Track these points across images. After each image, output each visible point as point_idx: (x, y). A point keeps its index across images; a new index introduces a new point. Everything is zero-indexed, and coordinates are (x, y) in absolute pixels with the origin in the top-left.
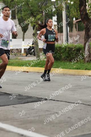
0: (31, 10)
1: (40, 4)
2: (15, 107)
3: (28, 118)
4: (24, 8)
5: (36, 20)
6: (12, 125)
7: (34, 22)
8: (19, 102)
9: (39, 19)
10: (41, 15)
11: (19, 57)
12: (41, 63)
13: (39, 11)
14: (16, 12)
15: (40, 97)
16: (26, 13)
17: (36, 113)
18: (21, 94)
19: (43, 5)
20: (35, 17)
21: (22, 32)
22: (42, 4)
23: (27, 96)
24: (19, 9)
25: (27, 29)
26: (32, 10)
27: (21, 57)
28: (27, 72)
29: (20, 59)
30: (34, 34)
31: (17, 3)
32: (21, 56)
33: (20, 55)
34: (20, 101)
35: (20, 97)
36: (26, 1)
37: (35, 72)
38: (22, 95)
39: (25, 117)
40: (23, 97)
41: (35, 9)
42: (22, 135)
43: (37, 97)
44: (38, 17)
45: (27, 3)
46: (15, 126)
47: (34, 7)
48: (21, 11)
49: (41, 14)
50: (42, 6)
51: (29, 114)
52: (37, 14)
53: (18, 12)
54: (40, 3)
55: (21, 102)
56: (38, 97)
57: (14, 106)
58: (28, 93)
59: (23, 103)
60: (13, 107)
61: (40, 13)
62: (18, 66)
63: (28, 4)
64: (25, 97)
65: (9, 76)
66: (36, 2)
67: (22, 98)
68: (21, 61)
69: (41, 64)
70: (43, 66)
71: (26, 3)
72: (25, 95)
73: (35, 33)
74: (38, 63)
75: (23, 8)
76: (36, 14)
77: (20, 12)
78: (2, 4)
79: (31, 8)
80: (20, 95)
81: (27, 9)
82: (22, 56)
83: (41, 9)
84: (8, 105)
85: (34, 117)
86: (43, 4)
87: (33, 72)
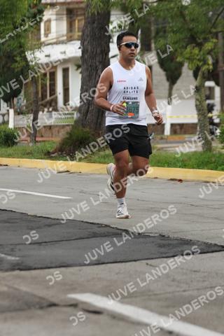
0: (191, 30)
1: (212, 15)
2: (151, 265)
3: (184, 291)
4: (174, 24)
5: (204, 54)
6: (145, 308)
7: (199, 60)
8: (161, 253)
9: (209, 52)
10: (215, 43)
11: (158, 143)
12: (213, 160)
13: (210, 32)
14: (153, 34)
15: (213, 242)
16: (179, 36)
17: (204, 281)
18: (165, 234)
19: (220, 17)
20: (200, 45)
21: (167, 84)
22: (216, 16)
23: (181, 239)
24: (160, 26)
25: (179, 75)
26: (193, 28)
27: (162, 143)
28: (180, 181)
29: (162, 148)
30: (196, 87)
31: (156, 11)
32: (162, 141)
33: (162, 138)
34: (163, 250)
35: (164, 242)
36: (178, 8)
37: (198, 181)
38: (169, 237)
39: (178, 289)
40: (170, 242)
41: (200, 26)
42: (170, 333)
43: (205, 243)
44: (208, 46)
45: (181, 12)
46: (151, 310)
47: (198, 22)
48: (165, 32)
49: (215, 40)
50: (217, 19)
51: (187, 284)
52: (206, 40)
53: (157, 33)
54: (211, 13)
55: (165, 253)
56: (207, 241)
57: (149, 261)
58: (183, 232)
59: (171, 255)
60: (147, 264)
61: (212, 38)
62: (159, 166)
63: (182, 15)
64: (175, 242)
65: (135, 190)
66: (203, 11)
67: (169, 245)
68: (163, 153)
69: (214, 162)
70: (219, 168)
71: (178, 13)
72: (176, 236)
73: (200, 86)
74: (206, 160)
75: (171, 25)
76: (201, 40)
77: (161, 34)
78: (120, 13)
79: (191, 25)
80: (164, 236)
81: (180, 26)
82: (167, 143)
83: (215, 28)
84: (135, 261)
85: (198, 289)
86: (219, 15)
87: (193, 181)
